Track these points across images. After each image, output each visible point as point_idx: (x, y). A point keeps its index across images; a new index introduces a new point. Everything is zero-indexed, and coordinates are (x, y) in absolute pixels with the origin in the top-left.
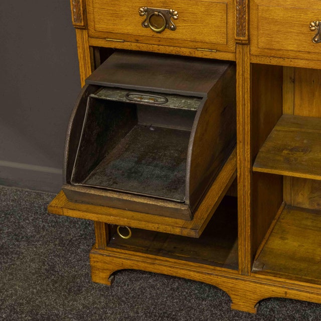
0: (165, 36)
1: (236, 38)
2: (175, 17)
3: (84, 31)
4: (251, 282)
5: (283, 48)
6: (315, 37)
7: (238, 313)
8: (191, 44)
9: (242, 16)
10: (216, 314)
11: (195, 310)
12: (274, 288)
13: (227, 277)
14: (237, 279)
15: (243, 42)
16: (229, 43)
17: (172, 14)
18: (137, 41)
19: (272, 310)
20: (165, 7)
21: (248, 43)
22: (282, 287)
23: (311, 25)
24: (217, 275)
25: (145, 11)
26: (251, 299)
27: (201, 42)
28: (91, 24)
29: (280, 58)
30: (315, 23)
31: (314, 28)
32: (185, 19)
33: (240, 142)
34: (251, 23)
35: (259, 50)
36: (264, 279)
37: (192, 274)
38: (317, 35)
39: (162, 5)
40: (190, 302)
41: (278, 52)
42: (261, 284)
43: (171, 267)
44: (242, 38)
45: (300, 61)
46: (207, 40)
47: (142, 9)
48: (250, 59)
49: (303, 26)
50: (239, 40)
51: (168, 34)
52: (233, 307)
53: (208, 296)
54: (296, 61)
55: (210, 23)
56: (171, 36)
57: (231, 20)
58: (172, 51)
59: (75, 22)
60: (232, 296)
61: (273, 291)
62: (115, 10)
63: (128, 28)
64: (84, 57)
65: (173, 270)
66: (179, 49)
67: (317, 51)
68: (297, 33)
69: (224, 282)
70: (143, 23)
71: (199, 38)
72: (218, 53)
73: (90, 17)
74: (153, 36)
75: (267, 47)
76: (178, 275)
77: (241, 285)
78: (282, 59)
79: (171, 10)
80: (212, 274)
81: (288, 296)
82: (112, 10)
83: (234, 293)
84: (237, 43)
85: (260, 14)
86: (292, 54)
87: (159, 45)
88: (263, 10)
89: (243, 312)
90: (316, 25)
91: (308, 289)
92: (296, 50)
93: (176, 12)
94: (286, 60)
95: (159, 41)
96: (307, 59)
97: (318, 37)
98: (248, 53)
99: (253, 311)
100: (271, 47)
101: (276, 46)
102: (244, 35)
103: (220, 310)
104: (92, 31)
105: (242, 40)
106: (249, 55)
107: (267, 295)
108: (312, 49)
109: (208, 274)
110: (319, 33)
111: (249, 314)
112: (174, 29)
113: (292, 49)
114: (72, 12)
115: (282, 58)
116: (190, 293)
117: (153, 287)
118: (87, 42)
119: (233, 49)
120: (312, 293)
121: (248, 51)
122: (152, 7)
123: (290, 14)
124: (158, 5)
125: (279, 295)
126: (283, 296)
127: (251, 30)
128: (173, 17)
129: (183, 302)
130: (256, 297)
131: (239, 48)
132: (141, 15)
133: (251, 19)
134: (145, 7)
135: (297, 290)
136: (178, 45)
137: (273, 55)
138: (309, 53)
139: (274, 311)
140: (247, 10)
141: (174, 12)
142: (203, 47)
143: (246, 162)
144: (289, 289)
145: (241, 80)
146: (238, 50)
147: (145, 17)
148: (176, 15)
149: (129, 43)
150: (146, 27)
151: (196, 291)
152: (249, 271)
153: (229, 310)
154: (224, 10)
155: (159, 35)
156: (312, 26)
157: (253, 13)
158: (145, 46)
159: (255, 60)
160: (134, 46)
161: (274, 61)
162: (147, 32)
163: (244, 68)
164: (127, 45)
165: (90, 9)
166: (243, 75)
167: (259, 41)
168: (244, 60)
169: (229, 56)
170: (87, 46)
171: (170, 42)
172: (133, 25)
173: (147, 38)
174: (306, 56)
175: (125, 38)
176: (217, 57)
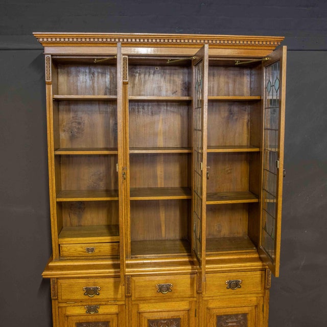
0: (94, 298)
1: (126, 295)
6: (158, 290)
8: (106, 300)
15: (129, 296)
16: (123, 297)
18: (81, 302)
20: (95, 286)
21: (131, 296)
23: (156, 286)
25: (86, 288)
28: (59, 297)
32: (104, 289)
35: (135, 298)
39: (93, 285)
41: (143, 298)
47: (84, 288)
49: (153, 286)
51: (96, 297)
54: (151, 300)
56: (97, 298)
59: (53, 297)
62: (72, 290)
63: (77, 297)
64: (55, 311)
66: (100, 303)
67: (159, 296)
68: (151, 290)
70: (84, 294)
71: (109, 297)
72: (118, 302)
73: (59, 294)
74: (89, 299)
75: (139, 297)
78: (145, 301)
79: (97, 287)
82: (70, 290)
84: (126, 297)
85: (135, 284)
86: (149, 298)
87: (91, 302)
88: (137, 282)
90: (158, 286)
92: (150, 296)
94: (147, 301)
95: (92, 300)
98: (131, 300)
100: (141, 297)
101: (143, 296)
102: (129, 293)
104: (60, 300)
108: (157, 295)
112: (99, 294)
114: (52, 293)
118: (57, 305)
119: (124, 299)
122: (89, 286)
123: (148, 283)
124: (91, 285)
127: (132, 291)
132: (84, 291)
133: (132, 287)
136: (100, 301)
142: (111, 300)
146: (126, 299)
147: (86, 291)
148: (99, 289)
150: (86, 295)
155: (92, 298)
157: (133, 284)
158: (85, 304)
159: (133, 303)
160: (80, 304)
161: (142, 302)
162: (87, 297)
163: (129, 306)
164: (76, 304)
165: (59, 291)
166: (129, 309)
167: (135, 295)
168: (129, 304)
169: (123, 303)
170: (57, 307)
171: (97, 300)
172: (80, 295)
173: (86, 300)
174: (155, 298)
175: (76, 301)
176: (117, 304)
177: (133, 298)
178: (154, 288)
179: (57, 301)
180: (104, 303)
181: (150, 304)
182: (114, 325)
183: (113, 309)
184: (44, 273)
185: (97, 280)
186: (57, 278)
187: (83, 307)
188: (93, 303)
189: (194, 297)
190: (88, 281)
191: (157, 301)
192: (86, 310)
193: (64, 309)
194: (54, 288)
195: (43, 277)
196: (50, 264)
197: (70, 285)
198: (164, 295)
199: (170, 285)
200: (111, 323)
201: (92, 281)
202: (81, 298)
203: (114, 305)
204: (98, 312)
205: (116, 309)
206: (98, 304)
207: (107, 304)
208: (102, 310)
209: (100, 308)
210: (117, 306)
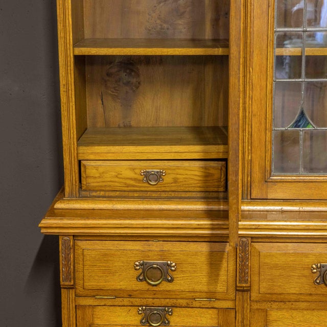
0: (161, 289)
2: (173, 269)
3: (71, 290)
5: (285, 292)
6: (317, 279)
8: (189, 294)
9: (245, 263)
15: (245, 289)
16: (229, 291)
17: (170, 266)
18: (130, 296)
20: (163, 260)
21: (248, 290)
23: (312, 267)
25: (141, 265)
27: (200, 292)
28: (79, 282)
29: (281, 302)
30: (317, 266)
31: (315, 270)
32: (184, 269)
34: (253, 269)
35: (260, 295)
38: (318, 277)
39: (159, 257)
41: (279, 296)
44: (244, 285)
45: (301, 303)
46: (207, 290)
47: (137, 263)
48: (251, 306)
49: (304, 269)
50: (241, 287)
51: (165, 286)
54: (298, 303)
56: (168, 288)
57: (231, 268)
58: (168, 303)
59: (63, 281)
62: (109, 267)
63: (121, 283)
64: (69, 317)
66: (175, 301)
67: (319, 292)
68: (299, 276)
70: (138, 278)
71: (197, 288)
72: (217, 301)
73: (79, 275)
74: (148, 290)
75: (269, 291)
78: (283, 303)
79: (169, 262)
82: (105, 267)
84: (236, 290)
85: (261, 260)
86: (294, 297)
87: (153, 298)
88: (264, 256)
90: (317, 268)
92: (298, 293)
93: (174, 264)
94: (287, 303)
95: (155, 294)
96: (308, 302)
97: (319, 279)
98: (249, 300)
100: (273, 292)
101: (278, 291)
102: (246, 282)
104: (79, 289)
105: (244, 287)
108: (313, 291)
110: (320, 275)
112: (171, 281)
113: (294, 292)
114: (61, 271)
115: (283, 302)
118: (73, 301)
119: (232, 296)
121: (248, 297)
122: (149, 260)
123: (292, 259)
124: (155, 257)
127: (252, 276)
128: (171, 269)
131: (239, 295)
132: (136, 269)
134: (140, 260)
136: (174, 297)
137: (274, 299)
138: (311, 294)
140: (249, 257)
141: (171, 263)
142: (201, 297)
146: (237, 297)
147: (141, 271)
148: (174, 267)
149: (121, 299)
150: (141, 280)
154: (224, 258)
155: (155, 288)
156: (314, 269)
157: (255, 259)
158: (137, 301)
159: (255, 306)
160: (126, 301)
161: (275, 305)
162: (143, 286)
163: (243, 314)
164: (118, 301)
165: (79, 267)
166: (242, 322)
167: (260, 286)
168: (243, 307)
169: (229, 304)
170: (72, 306)
172: (126, 280)
173: (142, 292)
174: (308, 298)
175: (117, 294)
176: (216, 306)
177: (254, 295)
178: (307, 272)
179: (72, 292)
180: (183, 302)
181: (295, 313)
183: (207, 319)
184: (45, 222)
185: (167, 246)
186: (75, 236)
187: (134, 310)
188: (157, 302)
190: (147, 248)
191: (313, 306)
192: (140, 317)
193: (89, 312)
194: (67, 259)
195: (43, 231)
196: (58, 205)
197: (105, 255)
201: (156, 246)
202: (129, 288)
203: (208, 310)
204: (169, 322)
205: (212, 319)
206: (169, 305)
207: (192, 306)
208: (178, 320)
209: (175, 314)
210: (215, 311)
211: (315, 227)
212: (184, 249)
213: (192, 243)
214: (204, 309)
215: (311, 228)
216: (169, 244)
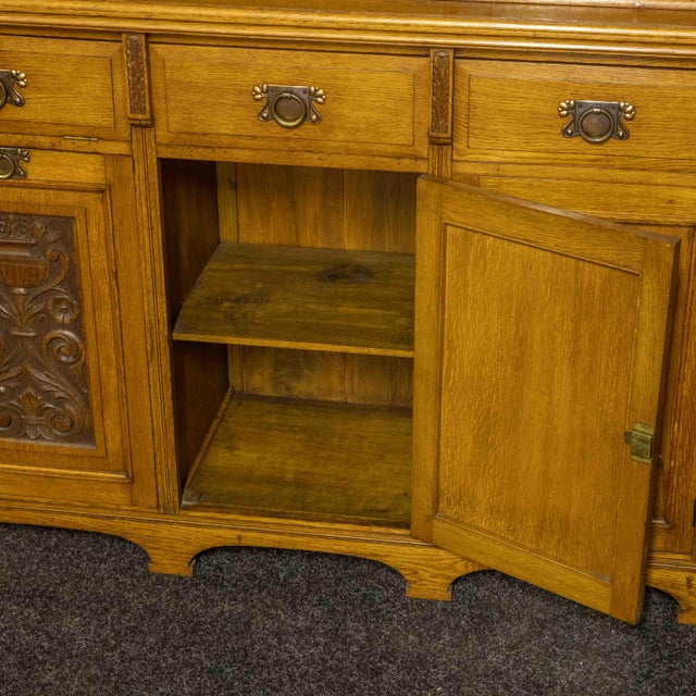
0: (6, 117)
1: (131, 116)
2: (22, 83)
4: (180, 524)
5: (210, 132)
6: (262, 111)
7: (161, 579)
8: (53, 128)
9: (139, 79)
10: (124, 583)
11: (88, 580)
12: (219, 532)
13: (141, 521)
14: (156, 522)
15: (143, 123)
16: (119, 126)
17: (16, 78)
19: (218, 567)
20: (3, 67)
21: (151, 124)
22: (233, 529)
23: (254, 91)
24: (122, 519)
26: (182, 553)
27: (71, 125)
29: (207, 147)
30: (262, 88)
31: (259, 96)
32: (40, 85)
33: (149, 292)
34: (154, 90)
35: (170, 135)
36: (203, 518)
37: (79, 520)
38: (265, 108)
40: (78, 567)
41: (202, 138)
42: (198, 526)
43: (41, 511)
44: (140, 117)
45: (240, 151)
46: (81, 122)
48: (157, 152)
49: (241, 93)
50: (136, 120)
51: (12, 112)
52: (153, 568)
53: (109, 555)
54: (234, 151)
55: (83, 91)
56: (17, 117)
57: (119, 87)
58: (20, 142)
60: (150, 551)
61: (218, 536)
65: (45, 515)
66: (31, 138)
67: (267, 134)
68: (234, 105)
69: (135, 529)
71: (64, 117)
72: (100, 142)
75: (185, 130)
76: (56, 524)
77: (164, 531)
78: (209, 150)
79: (14, 72)
80: (113, 518)
81: (244, 543)
83: (152, 545)
84: (132, 125)
85: (168, 74)
86: (226, 141)
88: (173, 67)
89: (170, 576)
90: (262, 91)
91: (276, 529)
92: (232, 133)
93: (23, 75)
94: (218, 150)
96: (251, 149)
97: (267, 110)
98: (153, 142)
99: (187, 572)
100: (192, 130)
101: (199, 128)
102: (143, 110)
103: (132, 576)
105: (140, 120)
106: (154, 145)
107: (210, 544)
108: (257, 131)
109: (107, 517)
110: (268, 104)
111: (181, 578)
112: (21, 104)
113: (226, 131)
115: (211, 147)
116: (78, 552)
117: (13, 548)
119: (126, 135)
120: (282, 534)
121: (152, 137)
123: (218, 74)
125: (229, 543)
126: (236, 543)
127: (155, 102)
128: (19, 84)
129: (67, 569)
130: (190, 548)
131: (137, 134)
133: (153, 85)
135: (258, 531)
136: (29, 131)
137: (194, 143)
138: (254, 137)
139: (221, 570)
140: (145, 68)
141: (18, 74)
142: (75, 133)
143: (161, 324)
144: (243, 530)
145: (143, 188)
146: (134, 137)
148: (22, 80)
151: (89, 549)
152: (177, 507)
153: (147, 575)
154: (106, 69)
156: (257, 93)
157: (157, 73)
159: (165, 153)
163: (146, 166)
166: (147, 178)
167: (170, 119)
169: (121, 148)
171: (17, 126)
174: (250, 143)
176: (99, 150)
177: (162, 134)
178: (245, 99)
180: (45, 141)
182: (93, 232)
183: (87, 171)
185: (8, 44)
188: (4, 139)
189: (416, 158)
198: (289, 134)
199: (314, 95)
200: (79, 227)
203: (87, 156)
204: (25, 175)
205: (95, 171)
206: (23, 144)
207: (59, 148)
208: (39, 170)
209: (33, 160)
210: (100, 158)
211: (247, 21)
212: (37, 50)
213: (49, 40)
214: (81, 155)
215: (239, 21)
216: (12, 41)
